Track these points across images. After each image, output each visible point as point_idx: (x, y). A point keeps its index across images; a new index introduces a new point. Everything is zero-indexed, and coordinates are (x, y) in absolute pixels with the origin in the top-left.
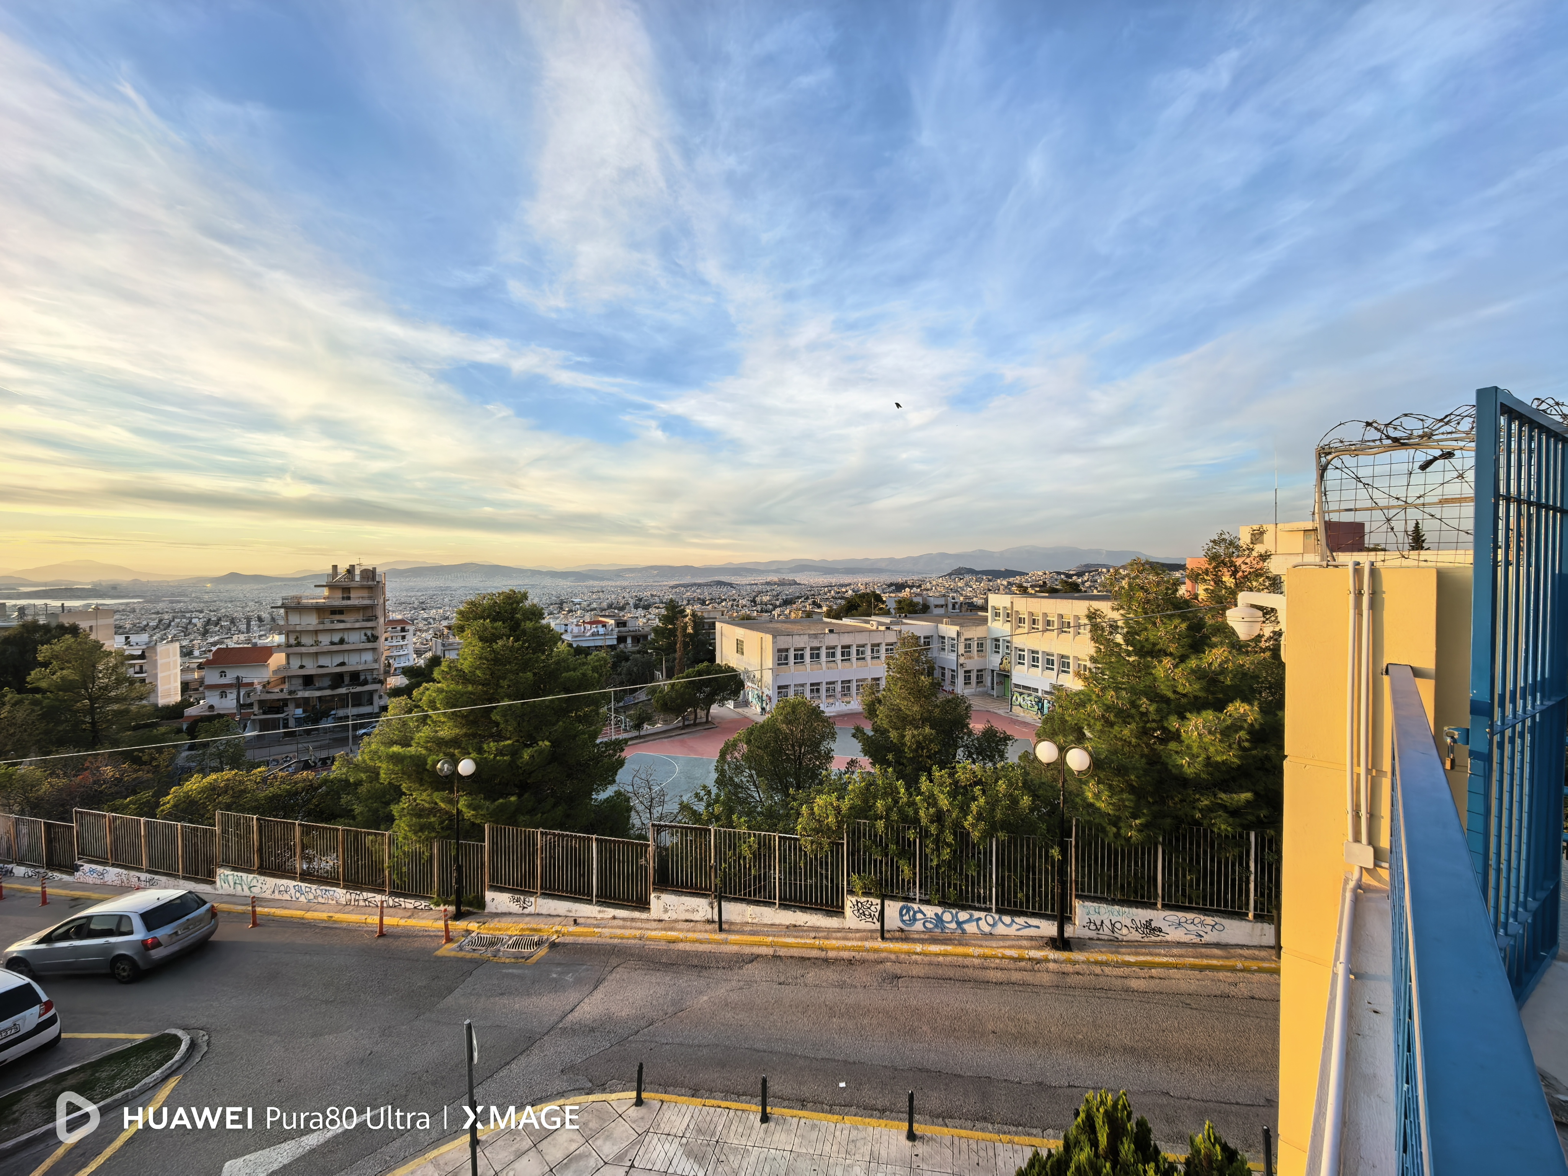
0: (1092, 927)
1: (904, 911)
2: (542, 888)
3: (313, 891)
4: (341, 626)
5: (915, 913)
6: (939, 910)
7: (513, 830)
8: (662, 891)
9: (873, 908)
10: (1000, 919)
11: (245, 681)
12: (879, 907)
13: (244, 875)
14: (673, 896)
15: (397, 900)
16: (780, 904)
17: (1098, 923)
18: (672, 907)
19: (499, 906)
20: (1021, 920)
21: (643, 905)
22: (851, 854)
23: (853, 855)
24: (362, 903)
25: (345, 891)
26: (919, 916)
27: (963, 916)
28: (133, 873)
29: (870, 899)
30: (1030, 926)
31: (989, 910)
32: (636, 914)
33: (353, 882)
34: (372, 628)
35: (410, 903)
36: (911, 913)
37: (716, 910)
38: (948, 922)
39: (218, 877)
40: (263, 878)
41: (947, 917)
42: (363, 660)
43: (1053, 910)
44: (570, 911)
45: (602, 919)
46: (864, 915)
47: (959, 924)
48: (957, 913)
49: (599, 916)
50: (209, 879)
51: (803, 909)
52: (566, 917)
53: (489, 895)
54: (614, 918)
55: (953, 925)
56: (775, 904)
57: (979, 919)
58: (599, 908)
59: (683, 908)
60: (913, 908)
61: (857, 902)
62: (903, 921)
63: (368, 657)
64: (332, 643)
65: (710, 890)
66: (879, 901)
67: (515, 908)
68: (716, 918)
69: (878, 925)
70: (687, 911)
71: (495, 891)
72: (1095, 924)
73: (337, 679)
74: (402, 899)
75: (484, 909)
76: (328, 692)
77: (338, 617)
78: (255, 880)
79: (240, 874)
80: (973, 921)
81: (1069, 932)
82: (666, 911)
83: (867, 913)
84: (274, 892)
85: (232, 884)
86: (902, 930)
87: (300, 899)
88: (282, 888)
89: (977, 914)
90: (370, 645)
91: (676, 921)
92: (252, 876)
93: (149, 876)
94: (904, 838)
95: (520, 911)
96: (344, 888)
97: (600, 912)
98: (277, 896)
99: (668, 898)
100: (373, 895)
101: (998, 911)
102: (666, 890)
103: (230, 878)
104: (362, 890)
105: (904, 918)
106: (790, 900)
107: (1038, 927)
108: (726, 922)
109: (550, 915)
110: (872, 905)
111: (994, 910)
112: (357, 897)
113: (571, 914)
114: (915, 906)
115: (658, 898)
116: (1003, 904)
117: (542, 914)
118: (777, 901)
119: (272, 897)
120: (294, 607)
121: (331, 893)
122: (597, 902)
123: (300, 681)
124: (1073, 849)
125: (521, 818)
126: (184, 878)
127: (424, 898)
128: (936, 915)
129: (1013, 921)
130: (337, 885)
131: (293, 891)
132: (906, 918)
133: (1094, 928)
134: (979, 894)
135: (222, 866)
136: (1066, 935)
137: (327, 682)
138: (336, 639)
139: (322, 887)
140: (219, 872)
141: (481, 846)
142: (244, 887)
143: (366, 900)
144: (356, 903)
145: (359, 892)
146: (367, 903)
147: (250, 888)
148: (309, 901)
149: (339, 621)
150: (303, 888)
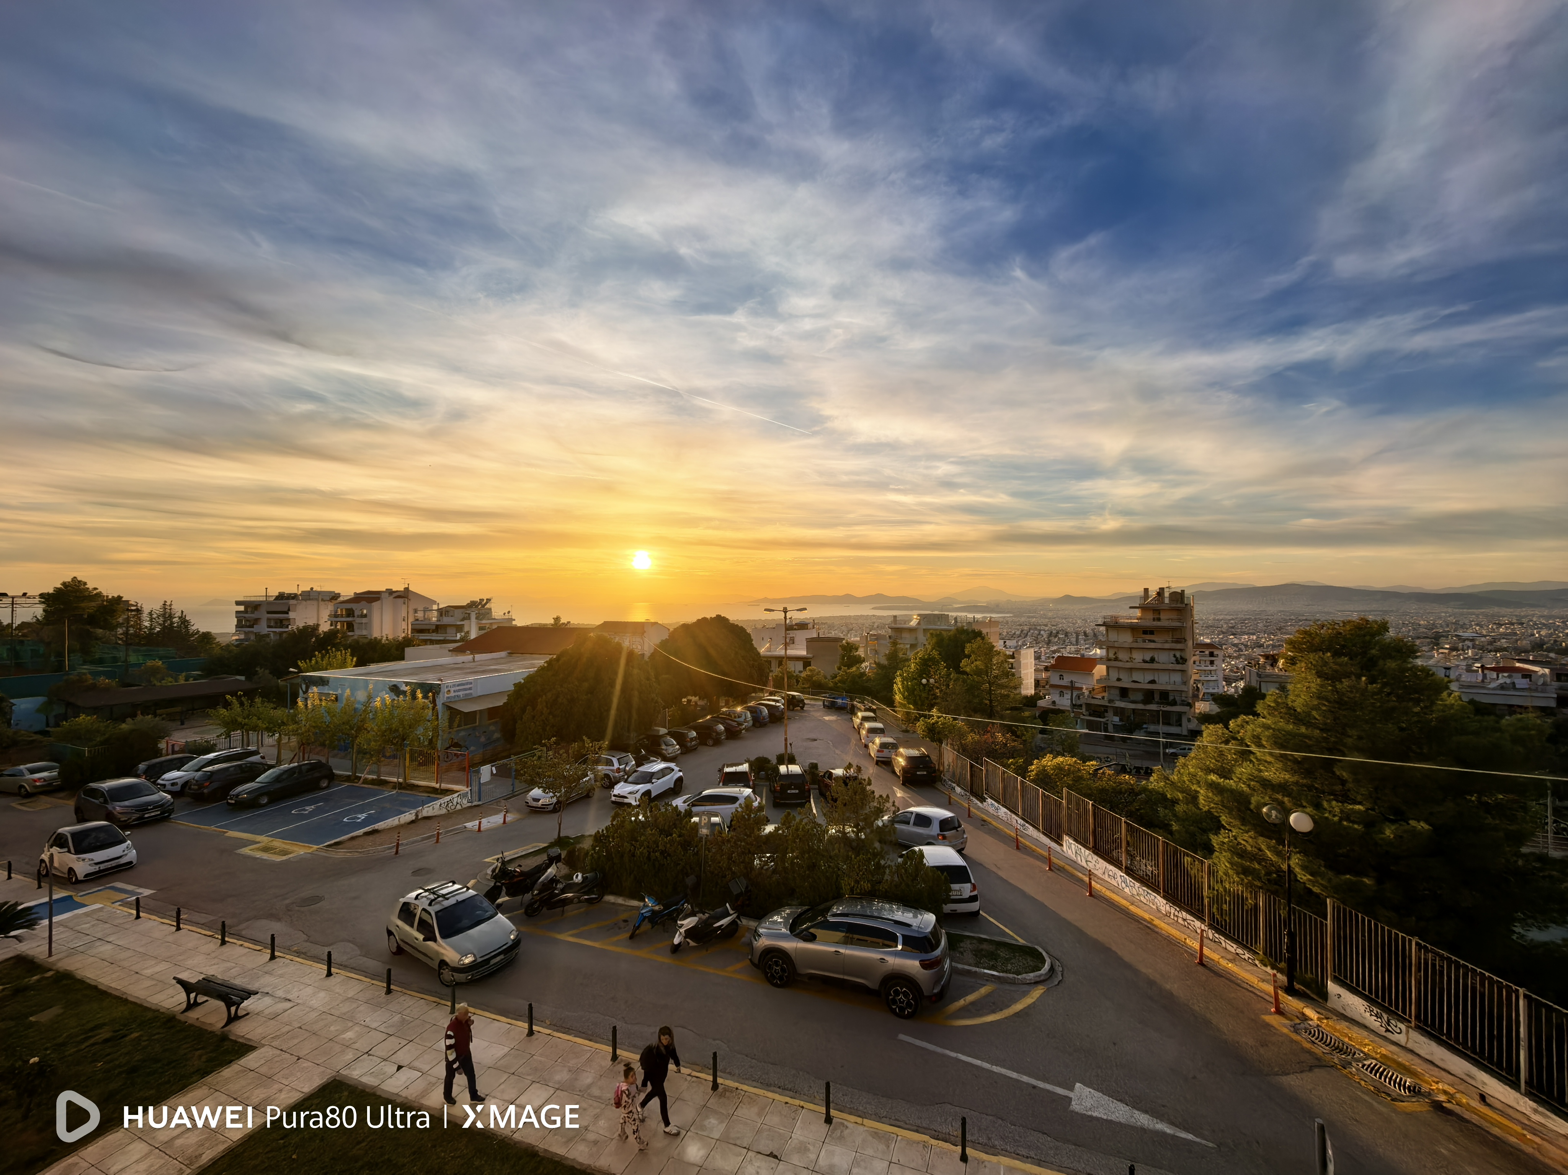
2: (1418, 1020)
3: (1136, 888)
4: (1152, 645)
7: (1370, 922)
11: (1077, 685)
13: (1083, 849)
15: (1216, 935)
19: (1348, 1008)
25: (1165, 902)
28: (1013, 816)
33: (1171, 897)
34: (1181, 650)
35: (1232, 947)
39: (1064, 842)
40: (1096, 857)
42: (1172, 681)
44: (1472, 1077)
45: (1541, 1125)
49: (1534, 1117)
50: (1058, 841)
52: (1465, 1081)
53: (1333, 987)
58: (1534, 1105)
63: (1177, 678)
64: (1145, 661)
67: (1373, 1023)
71: (1342, 986)
73: (1149, 696)
74: (1223, 938)
75: (1326, 1000)
76: (1140, 706)
77: (1148, 637)
78: (1090, 857)
79: (1080, 846)
84: (1104, 873)
85: (1074, 852)
87: (1125, 890)
88: (1111, 873)
90: (1179, 667)
92: (1088, 852)
93: (1022, 822)
95: (1382, 1031)
96: (1164, 897)
97: (1535, 1111)
98: (1106, 878)
100: (1193, 919)
103: (1073, 846)
104: (1182, 908)
109: (1434, 1063)
113: (1472, 1082)
117: (1420, 1055)
119: (1103, 877)
120: (1113, 625)
121: (1153, 897)
122: (1530, 1093)
123: (1117, 692)
125: (1384, 913)
126: (1043, 833)
127: (1247, 948)
131: (1119, 880)
135: (1066, 834)
137: (1140, 697)
138: (1148, 658)
139: (1144, 888)
140: (1066, 838)
141: (1321, 922)
142: (1083, 858)
143: (1184, 920)
144: (1176, 919)
145: (1178, 909)
146: (1186, 923)
147: (1086, 861)
148: (1133, 895)
149: (1150, 641)
150: (1128, 881)
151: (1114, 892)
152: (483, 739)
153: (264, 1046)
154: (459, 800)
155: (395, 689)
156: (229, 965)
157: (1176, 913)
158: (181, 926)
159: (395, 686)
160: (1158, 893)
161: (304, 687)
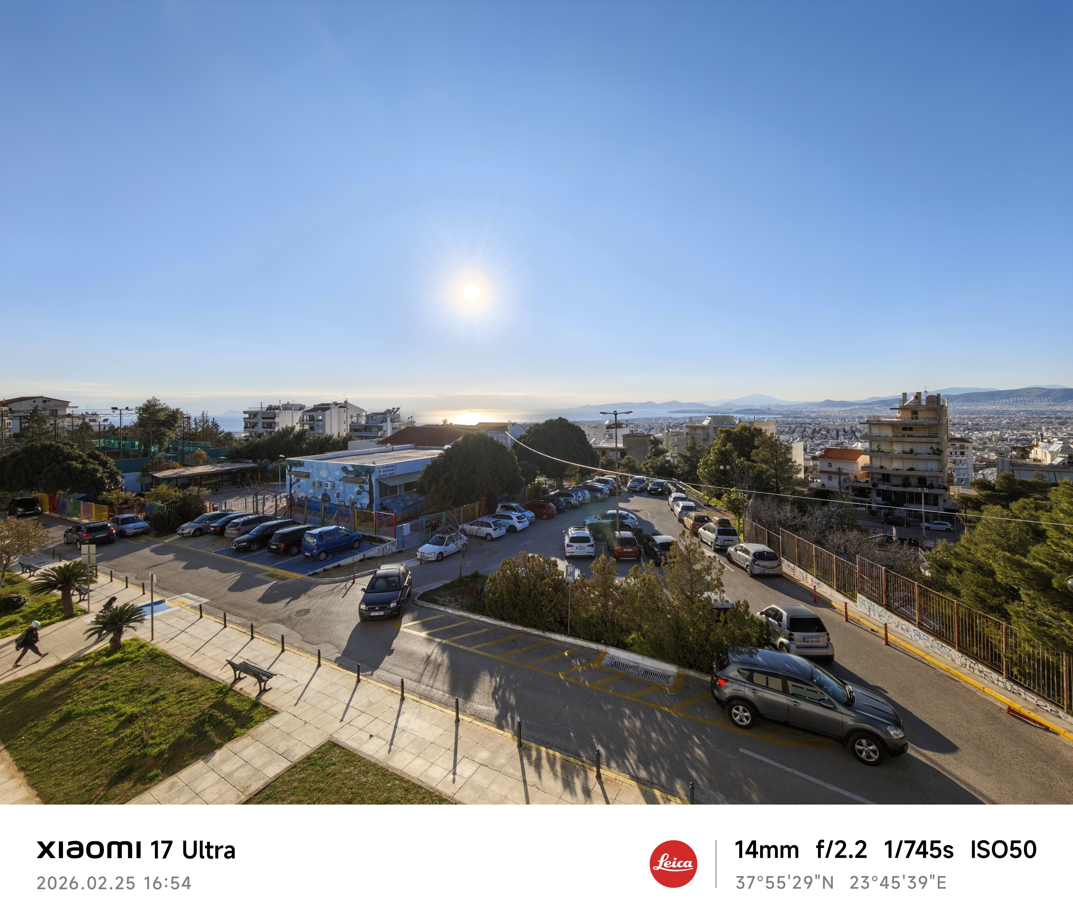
3: (930, 641)
4: (912, 439)
11: (844, 471)
13: (876, 606)
15: (1016, 688)
25: (960, 655)
28: (809, 575)
33: (966, 651)
35: (1032, 698)
39: (858, 599)
40: (889, 613)
42: (929, 468)
63: (934, 466)
73: (907, 480)
74: (1023, 690)
76: (901, 489)
78: (884, 613)
79: (873, 603)
84: (897, 627)
85: (867, 608)
87: (919, 642)
88: (904, 627)
90: (935, 457)
92: (881, 608)
93: (817, 581)
96: (959, 651)
98: (899, 630)
100: (990, 671)
103: (866, 603)
104: (978, 662)
120: (875, 423)
121: (947, 650)
123: (879, 477)
126: (837, 591)
127: (1049, 701)
131: (912, 633)
135: (861, 593)
137: (900, 481)
138: (907, 450)
139: (937, 641)
140: (859, 595)
142: (876, 613)
143: (981, 672)
144: (972, 670)
145: (974, 662)
146: (983, 675)
147: (880, 616)
148: (927, 647)
149: (909, 436)
150: (922, 635)
151: (908, 643)
152: (402, 505)
153: (283, 711)
154: (391, 547)
155: (344, 469)
156: (256, 653)
157: (972, 665)
158: (227, 624)
159: (345, 467)
160: (954, 647)
161: (289, 467)
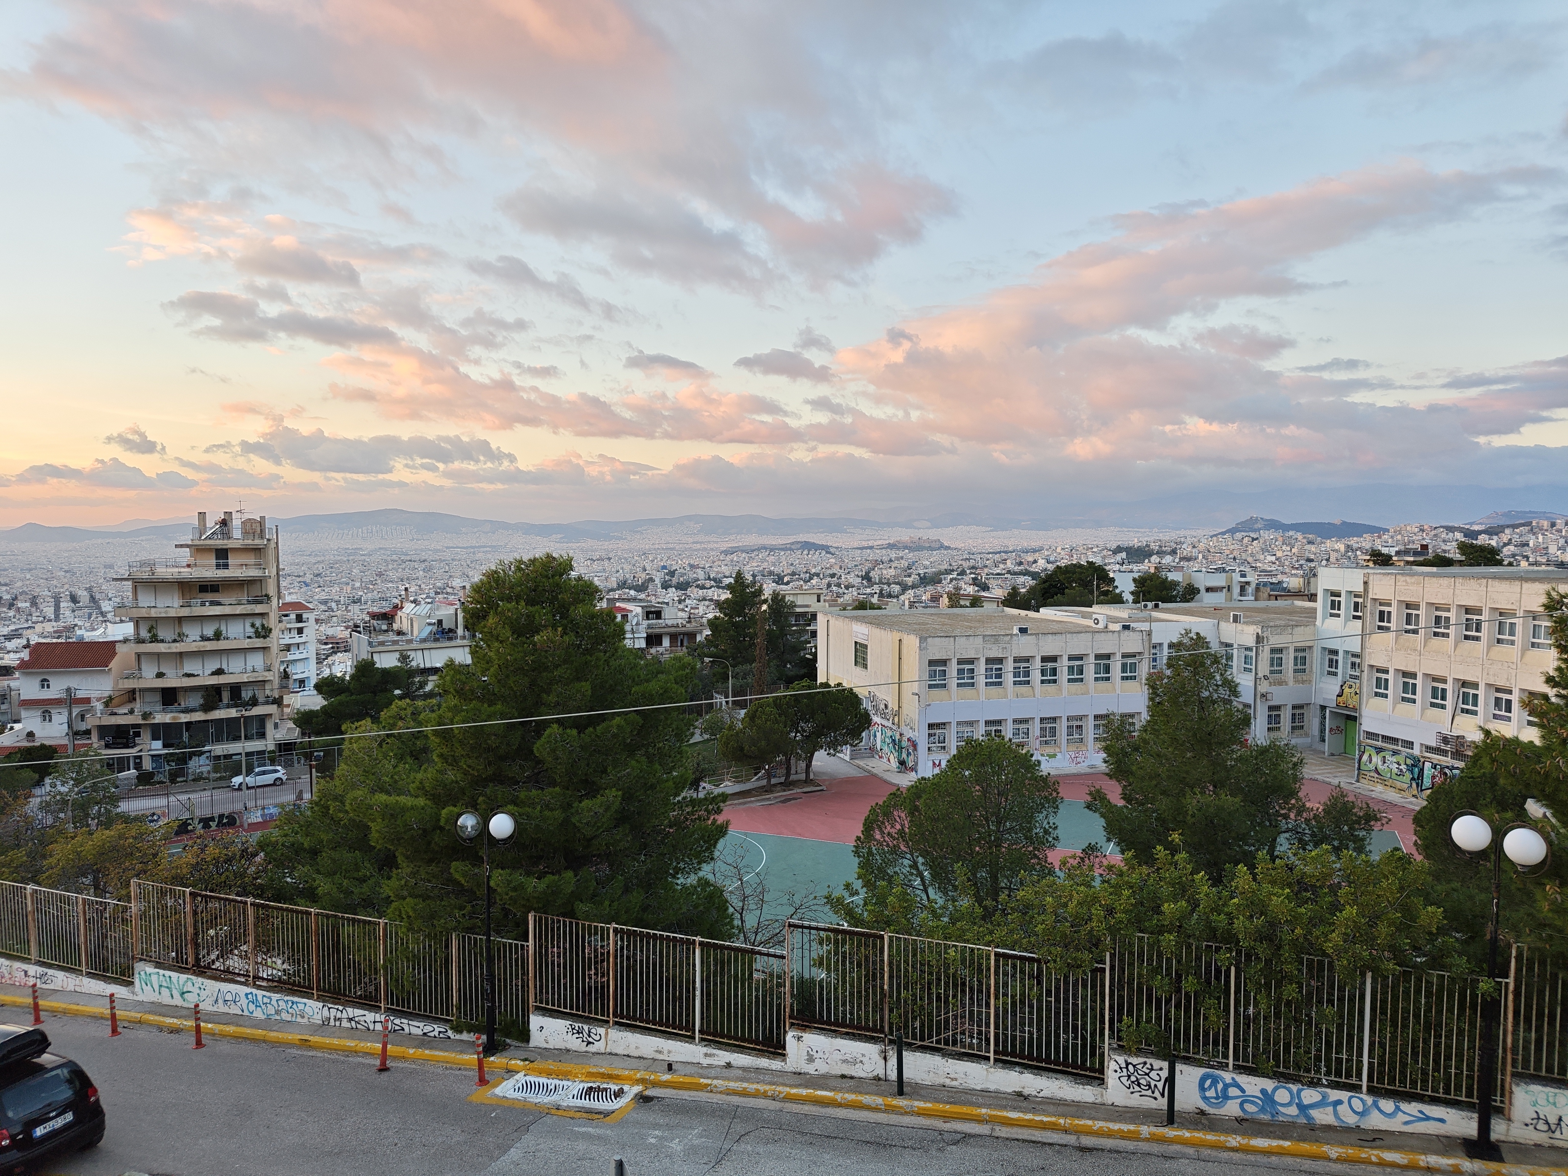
0: (1542, 1126)
1: (1208, 1082)
2: (615, 1015)
3: (274, 1002)
4: (216, 611)
5: (1226, 1086)
6: (1268, 1084)
7: (571, 923)
8: (804, 1028)
9: (1153, 1074)
10: (1375, 1104)
11: (80, 694)
12: (1165, 1074)
13: (174, 975)
14: (822, 1038)
15: (397, 1021)
16: (996, 1060)
17: (1553, 1120)
18: (820, 1054)
19: (550, 1039)
20: (1413, 1108)
21: (776, 1048)
22: (1118, 985)
23: (1121, 988)
24: (345, 1024)
25: (322, 1004)
26: (1233, 1092)
27: (1310, 1096)
28: (17, 965)
29: (1149, 1061)
30: (1428, 1118)
31: (1356, 1088)
32: (763, 1062)
33: (330, 994)
35: (416, 1028)
36: (1220, 1086)
37: (893, 1061)
38: (1283, 1105)
39: (136, 976)
40: (200, 980)
41: (1282, 1096)
43: (1469, 1094)
44: (660, 1052)
45: (710, 1066)
46: (1139, 1085)
47: (1302, 1108)
48: (1299, 1091)
49: (706, 1062)
50: (125, 977)
51: (1037, 1070)
52: (654, 1060)
53: (536, 1021)
54: (729, 1065)
55: (1293, 1111)
56: (988, 1058)
57: (1339, 1102)
58: (705, 1050)
59: (838, 1056)
60: (1223, 1080)
61: (1127, 1064)
62: (1205, 1098)
64: (204, 638)
65: (882, 1031)
66: (1165, 1065)
67: (575, 1043)
68: (893, 1075)
69: (1163, 1103)
70: (845, 1061)
71: (544, 1015)
72: (1547, 1123)
74: (406, 1021)
75: (528, 1041)
78: (190, 984)
79: (168, 973)
80: (1328, 1104)
81: (1498, 1130)
82: (811, 1059)
83: (1143, 1082)
84: (217, 1000)
85: (156, 987)
86: (1202, 1113)
87: (255, 1014)
88: (229, 997)
89: (1335, 1095)
91: (826, 1077)
92: (184, 977)
93: (40, 970)
94: (1208, 965)
95: (583, 1047)
96: (319, 999)
97: (706, 1055)
98: (221, 1008)
99: (814, 1040)
100: (362, 1012)
101: (1371, 1091)
102: (810, 1027)
103: (154, 978)
104: (346, 1004)
105: (1208, 1094)
106: (1013, 1054)
107: (1442, 1121)
108: (910, 1084)
109: (628, 1056)
110: (1152, 1069)
111: (1364, 1088)
112: (339, 1015)
113: (661, 1057)
114: (1227, 1076)
115: (799, 1038)
116: (1380, 1080)
117: (616, 1055)
118: (992, 1055)
119: (215, 1009)
120: (146, 579)
121: (301, 1006)
122: (702, 1040)
124: (1511, 997)
125: (582, 907)
126: (89, 975)
127: (436, 1020)
128: (1263, 1091)
129: (1398, 1108)
130: (309, 996)
131: (244, 1002)
132: (1211, 1093)
133: (1545, 1128)
134: (1339, 1061)
135: (141, 960)
136: (1494, 1136)
138: (209, 631)
139: (286, 998)
140: (141, 968)
141: (522, 946)
142: (175, 991)
143: (350, 1020)
144: (338, 1023)
145: (341, 1008)
146: (353, 1023)
147: (183, 993)
148: (270, 1016)
149: (213, 604)
150: (260, 998)
151: (238, 1025)
